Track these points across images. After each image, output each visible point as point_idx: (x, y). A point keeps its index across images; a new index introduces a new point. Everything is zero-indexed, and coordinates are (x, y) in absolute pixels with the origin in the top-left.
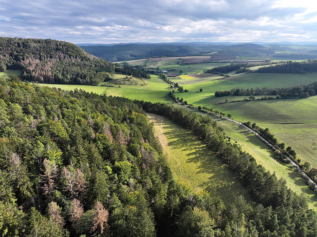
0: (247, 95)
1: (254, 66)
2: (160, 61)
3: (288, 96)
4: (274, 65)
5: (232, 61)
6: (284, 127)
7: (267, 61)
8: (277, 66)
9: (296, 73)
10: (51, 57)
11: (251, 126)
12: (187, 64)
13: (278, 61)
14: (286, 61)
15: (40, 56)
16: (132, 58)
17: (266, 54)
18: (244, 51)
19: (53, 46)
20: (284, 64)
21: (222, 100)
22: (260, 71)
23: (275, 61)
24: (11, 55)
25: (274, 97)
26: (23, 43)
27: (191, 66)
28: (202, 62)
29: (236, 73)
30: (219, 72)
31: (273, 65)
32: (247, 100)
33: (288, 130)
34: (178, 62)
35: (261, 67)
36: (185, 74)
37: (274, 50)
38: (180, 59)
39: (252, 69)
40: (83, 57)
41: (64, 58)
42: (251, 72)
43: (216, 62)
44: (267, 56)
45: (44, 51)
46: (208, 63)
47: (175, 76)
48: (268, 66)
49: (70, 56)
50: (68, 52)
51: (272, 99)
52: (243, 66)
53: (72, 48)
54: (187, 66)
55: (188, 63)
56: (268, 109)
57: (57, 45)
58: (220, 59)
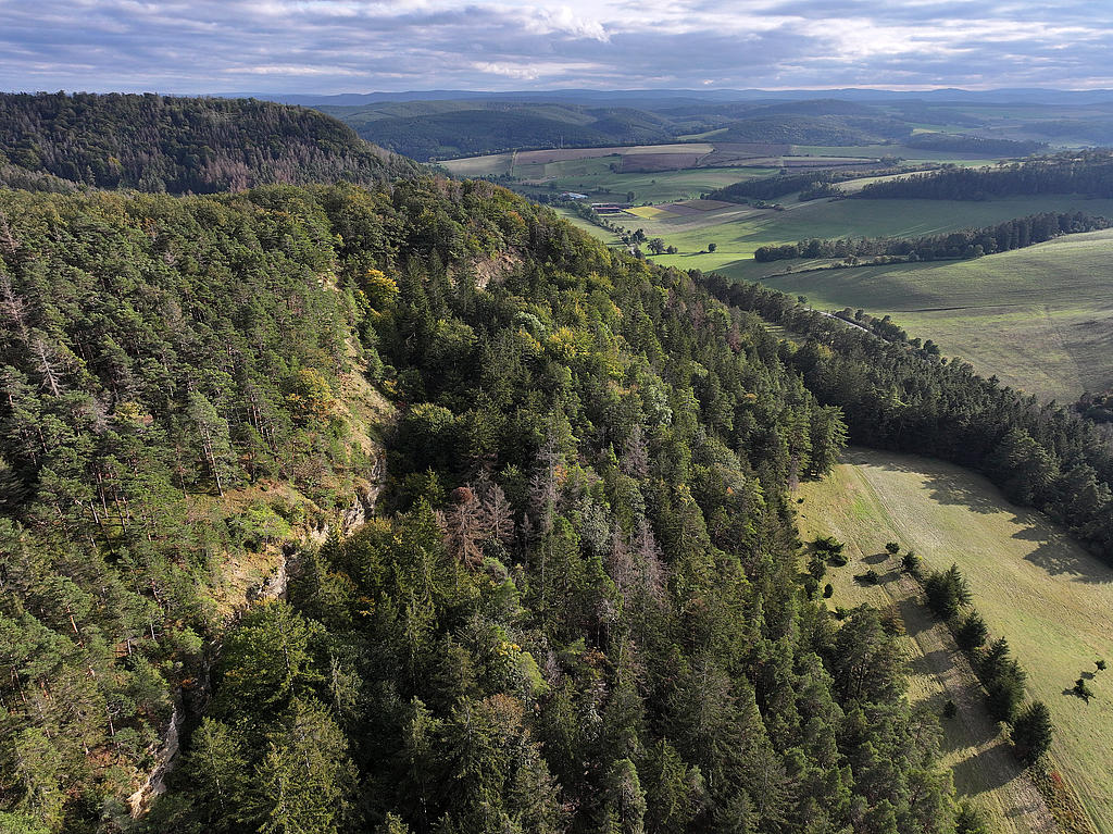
0: (837, 256)
1: (851, 178)
2: (551, 162)
3: (937, 254)
4: (906, 176)
5: (781, 160)
6: (922, 317)
7: (887, 163)
8: (914, 180)
9: (963, 199)
10: (275, 156)
11: (853, 318)
12: (642, 172)
13: (918, 163)
14: (942, 163)
15: (246, 152)
16: (450, 149)
17: (884, 135)
18: (814, 126)
19: (273, 121)
20: (933, 175)
21: (778, 268)
22: (869, 194)
23: (909, 163)
24: (165, 149)
25: (904, 258)
26: (186, 114)
27: (658, 179)
28: (689, 166)
29: (802, 200)
30: (750, 195)
31: (903, 176)
32: (839, 267)
33: (929, 321)
34: (612, 167)
35: (871, 181)
36: (644, 205)
37: (907, 124)
38: (615, 155)
39: (845, 186)
40: (362, 155)
41: (312, 157)
42: (843, 196)
43: (733, 167)
44: (887, 143)
45: (251, 137)
46: (709, 167)
47: (616, 211)
48: (888, 179)
49: (326, 151)
50: (317, 139)
51: (899, 262)
52: (818, 177)
53: (328, 126)
54: (647, 180)
55: (646, 168)
56: (889, 283)
57: (282, 117)
58: (742, 154)
